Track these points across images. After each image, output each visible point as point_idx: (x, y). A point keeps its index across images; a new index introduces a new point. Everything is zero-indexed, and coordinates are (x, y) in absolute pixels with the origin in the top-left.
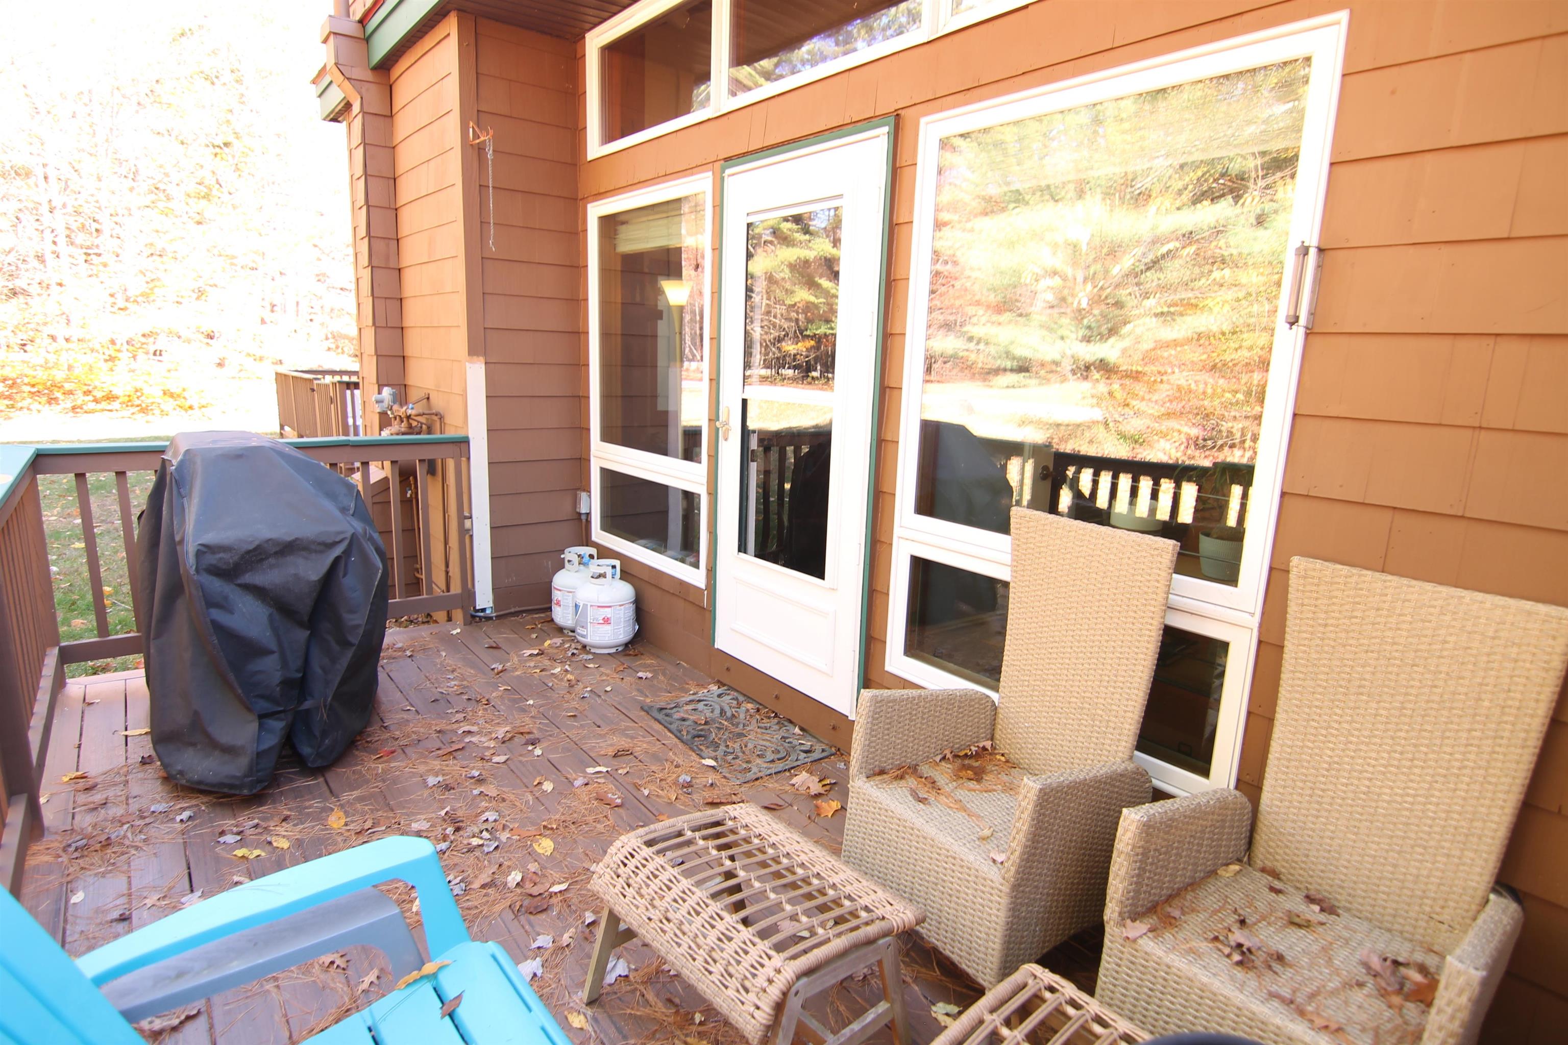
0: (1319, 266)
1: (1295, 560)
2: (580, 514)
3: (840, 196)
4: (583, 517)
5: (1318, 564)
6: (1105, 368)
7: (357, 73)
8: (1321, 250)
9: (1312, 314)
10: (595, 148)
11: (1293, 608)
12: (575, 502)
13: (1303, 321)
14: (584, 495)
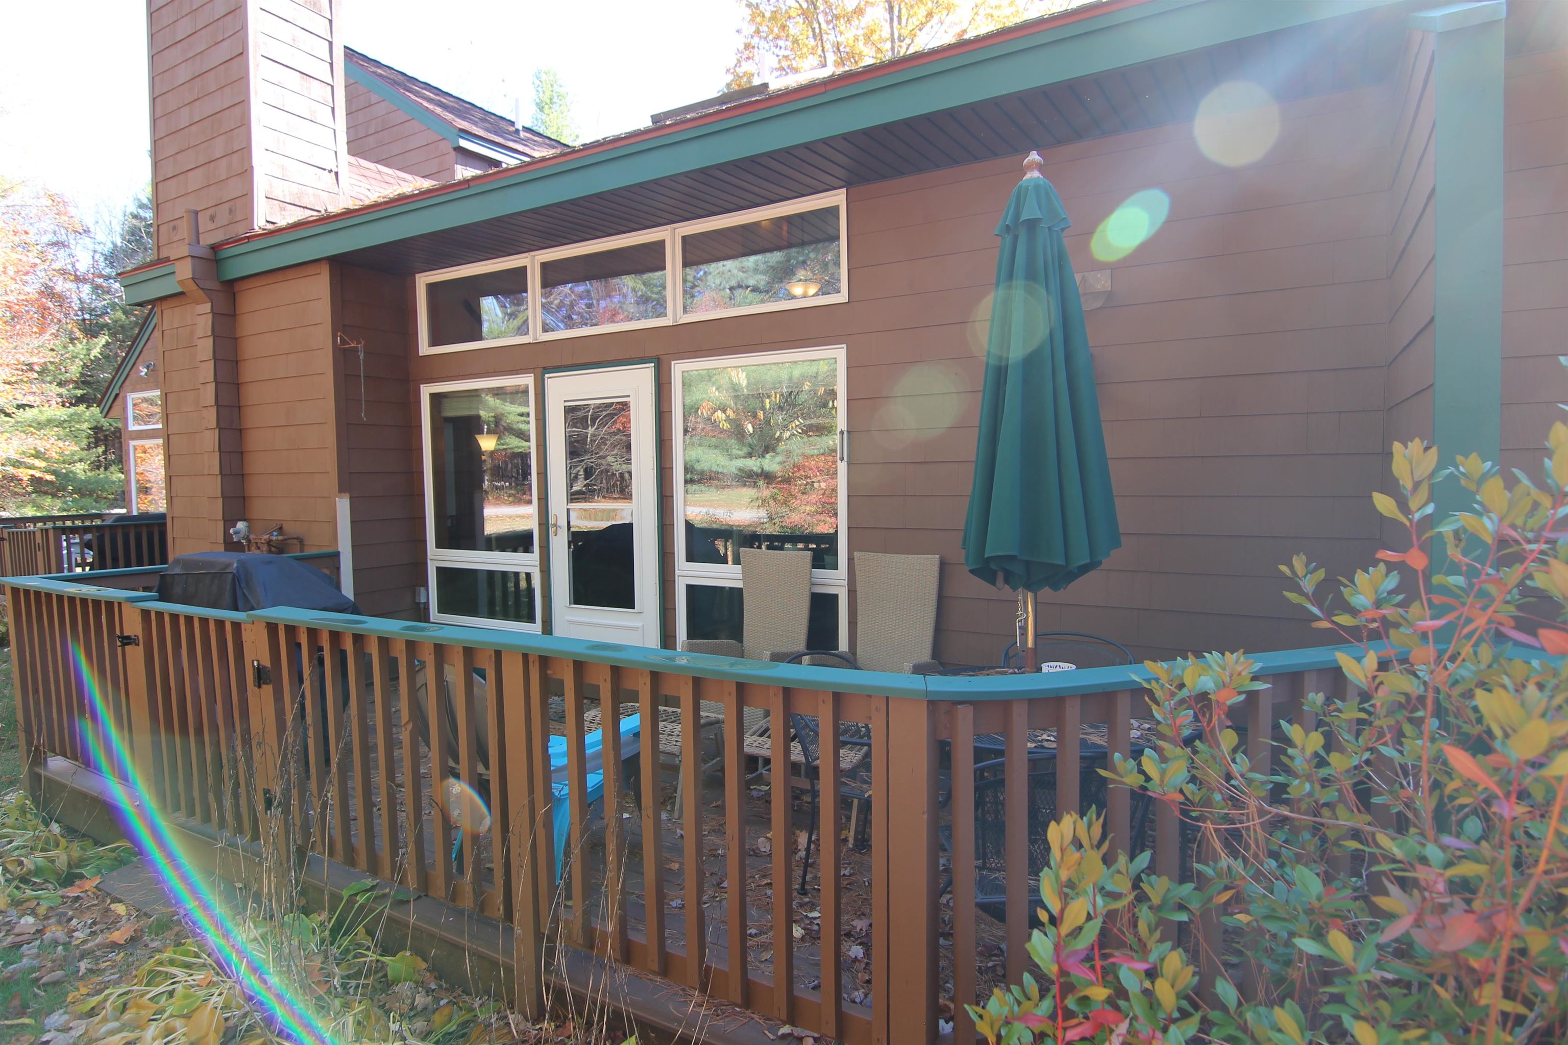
0: (849, 438)
1: (855, 553)
2: (419, 603)
3: (629, 396)
4: (422, 606)
5: (863, 553)
6: (768, 477)
7: (209, 285)
8: (848, 432)
9: (848, 456)
10: (425, 348)
11: (857, 573)
12: (414, 594)
13: (846, 459)
14: (422, 589)
